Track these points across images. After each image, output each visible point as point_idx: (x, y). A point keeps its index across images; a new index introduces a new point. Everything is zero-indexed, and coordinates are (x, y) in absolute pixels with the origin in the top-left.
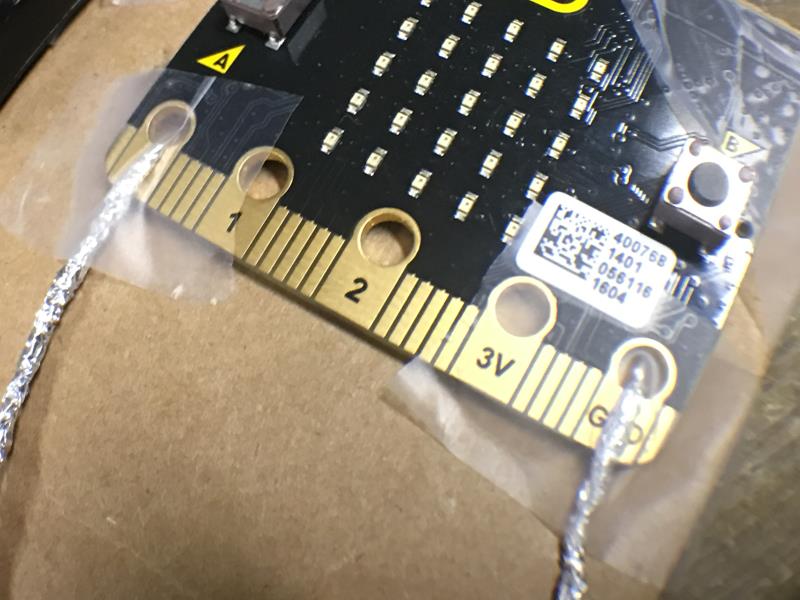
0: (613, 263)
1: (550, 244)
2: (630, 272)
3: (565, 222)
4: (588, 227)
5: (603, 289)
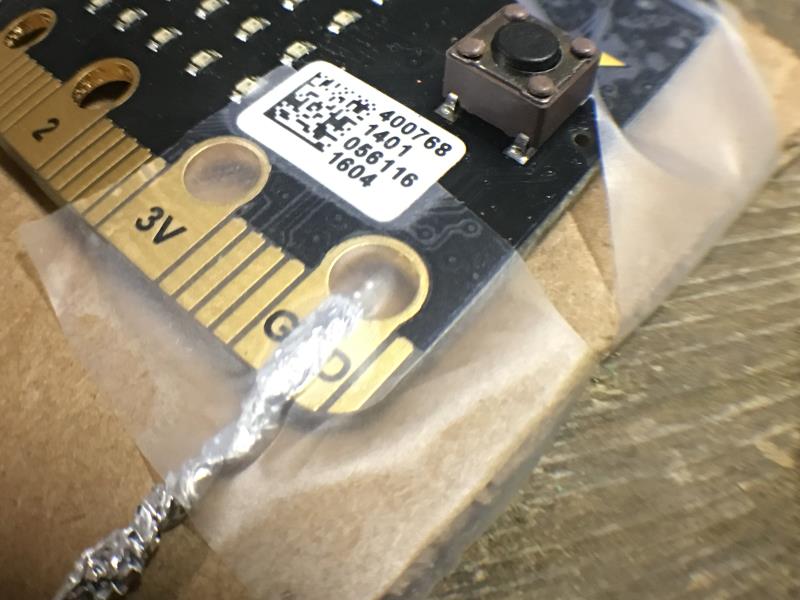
0: (368, 140)
1: (289, 109)
2: (391, 154)
3: (318, 90)
4: (349, 98)
5: (344, 165)
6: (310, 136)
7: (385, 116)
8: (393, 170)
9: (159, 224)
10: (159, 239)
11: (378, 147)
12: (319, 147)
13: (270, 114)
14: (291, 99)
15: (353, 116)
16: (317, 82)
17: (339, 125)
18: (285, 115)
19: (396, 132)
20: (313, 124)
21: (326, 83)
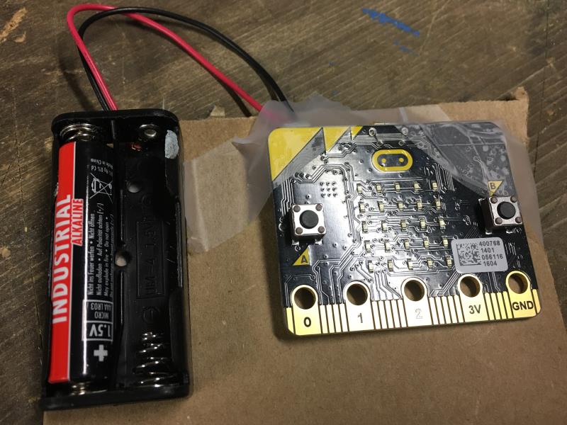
0: (485, 254)
1: (463, 260)
2: (492, 253)
3: (462, 249)
4: (470, 246)
5: (488, 264)
6: (475, 263)
7: (480, 244)
8: (497, 257)
9: (474, 309)
10: (479, 312)
11: (488, 254)
12: (479, 264)
13: (461, 265)
14: (460, 257)
15: (475, 250)
16: (459, 247)
17: (476, 254)
18: (464, 262)
19: (487, 247)
20: (471, 259)
21: (461, 246)
